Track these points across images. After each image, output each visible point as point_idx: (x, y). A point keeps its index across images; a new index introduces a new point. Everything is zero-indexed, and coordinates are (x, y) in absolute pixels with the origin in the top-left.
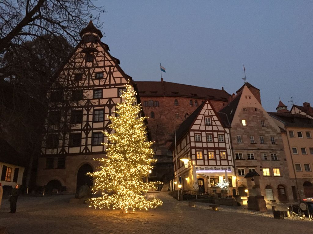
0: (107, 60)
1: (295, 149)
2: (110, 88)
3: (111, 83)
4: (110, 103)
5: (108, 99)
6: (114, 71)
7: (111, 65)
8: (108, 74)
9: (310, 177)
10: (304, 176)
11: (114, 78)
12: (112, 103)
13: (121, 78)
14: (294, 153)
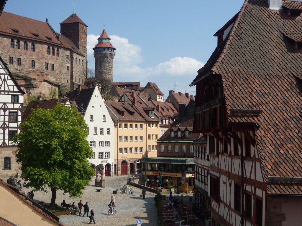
0: (2, 68)
1: (121, 137)
2: (5, 94)
3: (6, 90)
4: (5, 107)
5: (3, 104)
6: (7, 79)
7: (5, 73)
8: (3, 81)
9: (126, 158)
10: (123, 157)
11: (8, 86)
12: (6, 107)
13: (13, 86)
14: (119, 140)
